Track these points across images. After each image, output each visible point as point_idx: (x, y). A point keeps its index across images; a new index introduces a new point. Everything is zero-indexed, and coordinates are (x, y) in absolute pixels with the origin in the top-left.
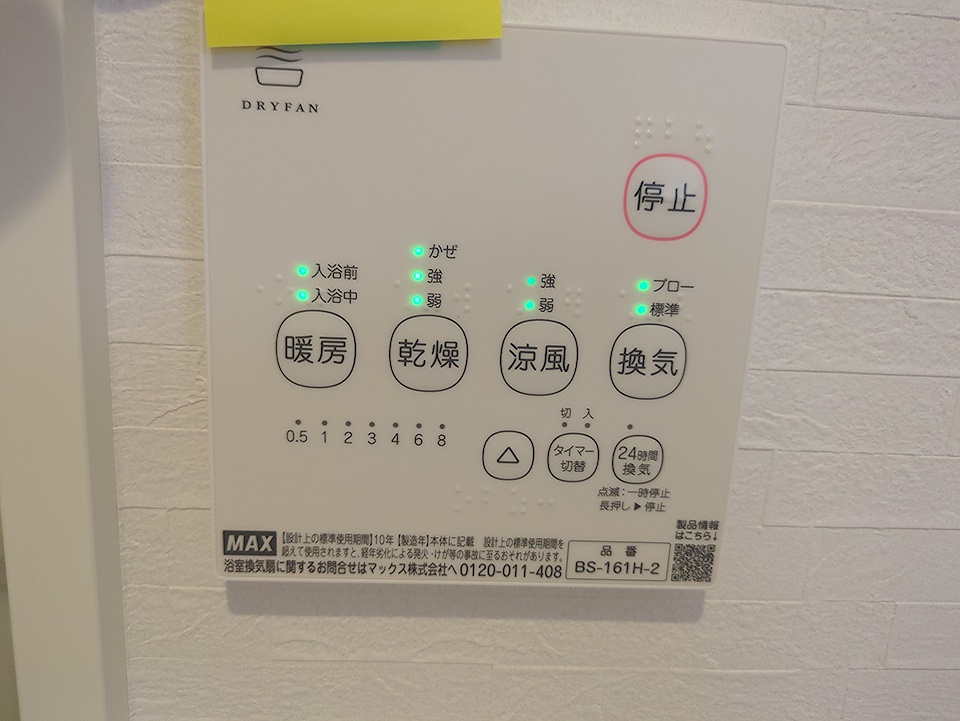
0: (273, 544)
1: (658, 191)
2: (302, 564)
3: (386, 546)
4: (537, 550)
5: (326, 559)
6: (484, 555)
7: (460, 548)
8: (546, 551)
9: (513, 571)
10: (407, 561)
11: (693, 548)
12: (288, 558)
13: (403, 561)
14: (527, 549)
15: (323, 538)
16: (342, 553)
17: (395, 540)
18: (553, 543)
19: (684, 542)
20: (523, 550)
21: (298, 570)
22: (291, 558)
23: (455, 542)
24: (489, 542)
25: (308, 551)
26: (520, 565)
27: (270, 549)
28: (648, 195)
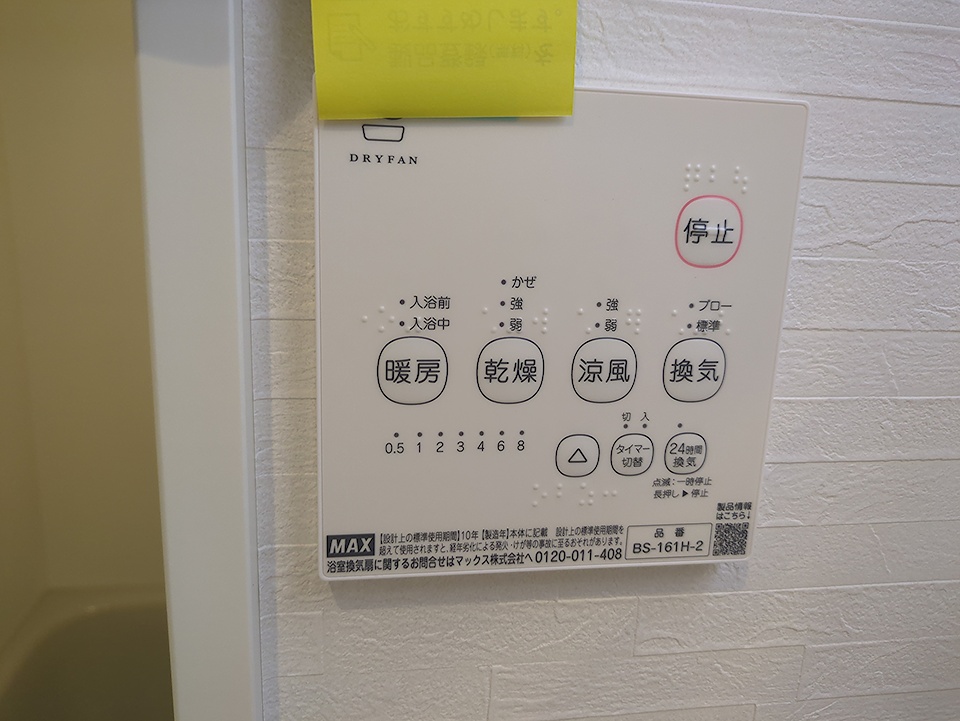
0: (372, 545)
1: (703, 227)
2: (397, 561)
3: (472, 540)
4: (601, 536)
5: (419, 556)
6: (556, 543)
7: (536, 538)
8: (609, 536)
9: (580, 555)
10: (489, 553)
11: (730, 526)
12: (384, 557)
13: (486, 553)
14: (593, 536)
15: (417, 537)
16: (433, 549)
17: (480, 535)
18: (615, 529)
19: (723, 522)
20: (588, 537)
21: (393, 567)
22: (387, 557)
23: (531, 533)
24: (560, 531)
25: (403, 550)
26: (587, 550)
27: (368, 550)
28: (695, 231)
